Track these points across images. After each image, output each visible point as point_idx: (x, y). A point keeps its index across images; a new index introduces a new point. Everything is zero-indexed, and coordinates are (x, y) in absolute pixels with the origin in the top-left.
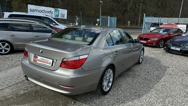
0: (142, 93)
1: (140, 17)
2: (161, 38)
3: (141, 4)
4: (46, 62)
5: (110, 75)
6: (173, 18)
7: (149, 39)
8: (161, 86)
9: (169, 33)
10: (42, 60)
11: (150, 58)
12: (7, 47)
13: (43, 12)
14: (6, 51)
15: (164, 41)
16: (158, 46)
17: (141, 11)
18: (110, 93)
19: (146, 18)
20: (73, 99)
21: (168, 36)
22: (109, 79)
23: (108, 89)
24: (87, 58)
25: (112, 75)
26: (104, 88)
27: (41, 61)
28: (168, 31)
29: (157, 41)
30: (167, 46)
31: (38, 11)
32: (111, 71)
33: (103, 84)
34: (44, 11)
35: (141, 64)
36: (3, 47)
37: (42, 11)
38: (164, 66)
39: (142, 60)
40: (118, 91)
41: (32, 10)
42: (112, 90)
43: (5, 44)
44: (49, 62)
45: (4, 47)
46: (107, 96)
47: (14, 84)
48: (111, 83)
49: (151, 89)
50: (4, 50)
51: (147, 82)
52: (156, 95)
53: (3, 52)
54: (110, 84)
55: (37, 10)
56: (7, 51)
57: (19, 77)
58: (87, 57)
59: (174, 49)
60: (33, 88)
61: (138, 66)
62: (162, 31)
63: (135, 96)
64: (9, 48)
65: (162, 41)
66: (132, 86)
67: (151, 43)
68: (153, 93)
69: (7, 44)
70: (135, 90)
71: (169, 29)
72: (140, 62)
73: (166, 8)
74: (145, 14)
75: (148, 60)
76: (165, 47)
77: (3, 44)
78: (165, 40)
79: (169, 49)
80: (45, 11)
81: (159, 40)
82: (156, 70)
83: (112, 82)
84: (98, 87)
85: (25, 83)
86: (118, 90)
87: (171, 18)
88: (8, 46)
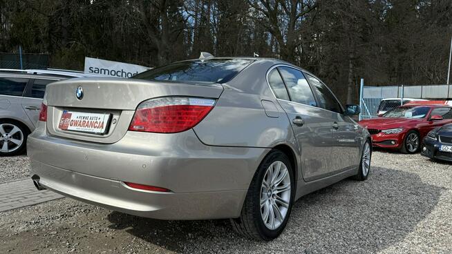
0: (381, 241)
1: (349, 94)
2: (409, 128)
3: (351, 66)
4: (92, 125)
5: (281, 184)
6: (433, 86)
7: (380, 131)
8: (434, 227)
9: (431, 116)
10: (82, 120)
11: (388, 170)
12: (17, 136)
13: (120, 74)
14: (11, 145)
15: (418, 136)
16: (404, 150)
17: (350, 80)
18: (283, 237)
19: (365, 89)
20: (169, 249)
21: (427, 124)
22: (280, 194)
23: (278, 224)
24: (213, 107)
25: (288, 184)
26: (265, 218)
27: (80, 125)
28: (426, 113)
29: (401, 135)
30: (429, 144)
31: (107, 72)
32: (285, 171)
33: (261, 201)
34: (123, 72)
35: (366, 181)
36: (5, 135)
37: (116, 73)
38: (432, 186)
39: (367, 170)
40: (308, 235)
41: (94, 70)
42: (288, 231)
43: (11, 128)
44: (98, 121)
45: (9, 136)
46: (273, 245)
47: (6, 211)
48: (286, 207)
49: (407, 231)
50: (8, 144)
51: (392, 217)
52: (427, 247)
53: (5, 148)
54: (284, 212)
55: (105, 70)
56: (15, 145)
57: (26, 198)
58: (212, 105)
59: (449, 150)
60: (56, 222)
61: (359, 184)
62: (411, 113)
63: (362, 247)
64: (20, 139)
65: (413, 136)
66: (350, 225)
67: (387, 140)
68: (415, 241)
69: (16, 129)
70: (360, 233)
71: (429, 108)
72: (365, 174)
73: (411, 76)
74: (362, 80)
75: (385, 175)
76: (425, 148)
77: (7, 129)
78: (422, 132)
79: (437, 151)
80: (124, 74)
81: (405, 133)
82: (411, 193)
83: (288, 205)
84: (245, 210)
85: (37, 210)
86: (307, 232)
87: (430, 86)
88: (18, 133)
